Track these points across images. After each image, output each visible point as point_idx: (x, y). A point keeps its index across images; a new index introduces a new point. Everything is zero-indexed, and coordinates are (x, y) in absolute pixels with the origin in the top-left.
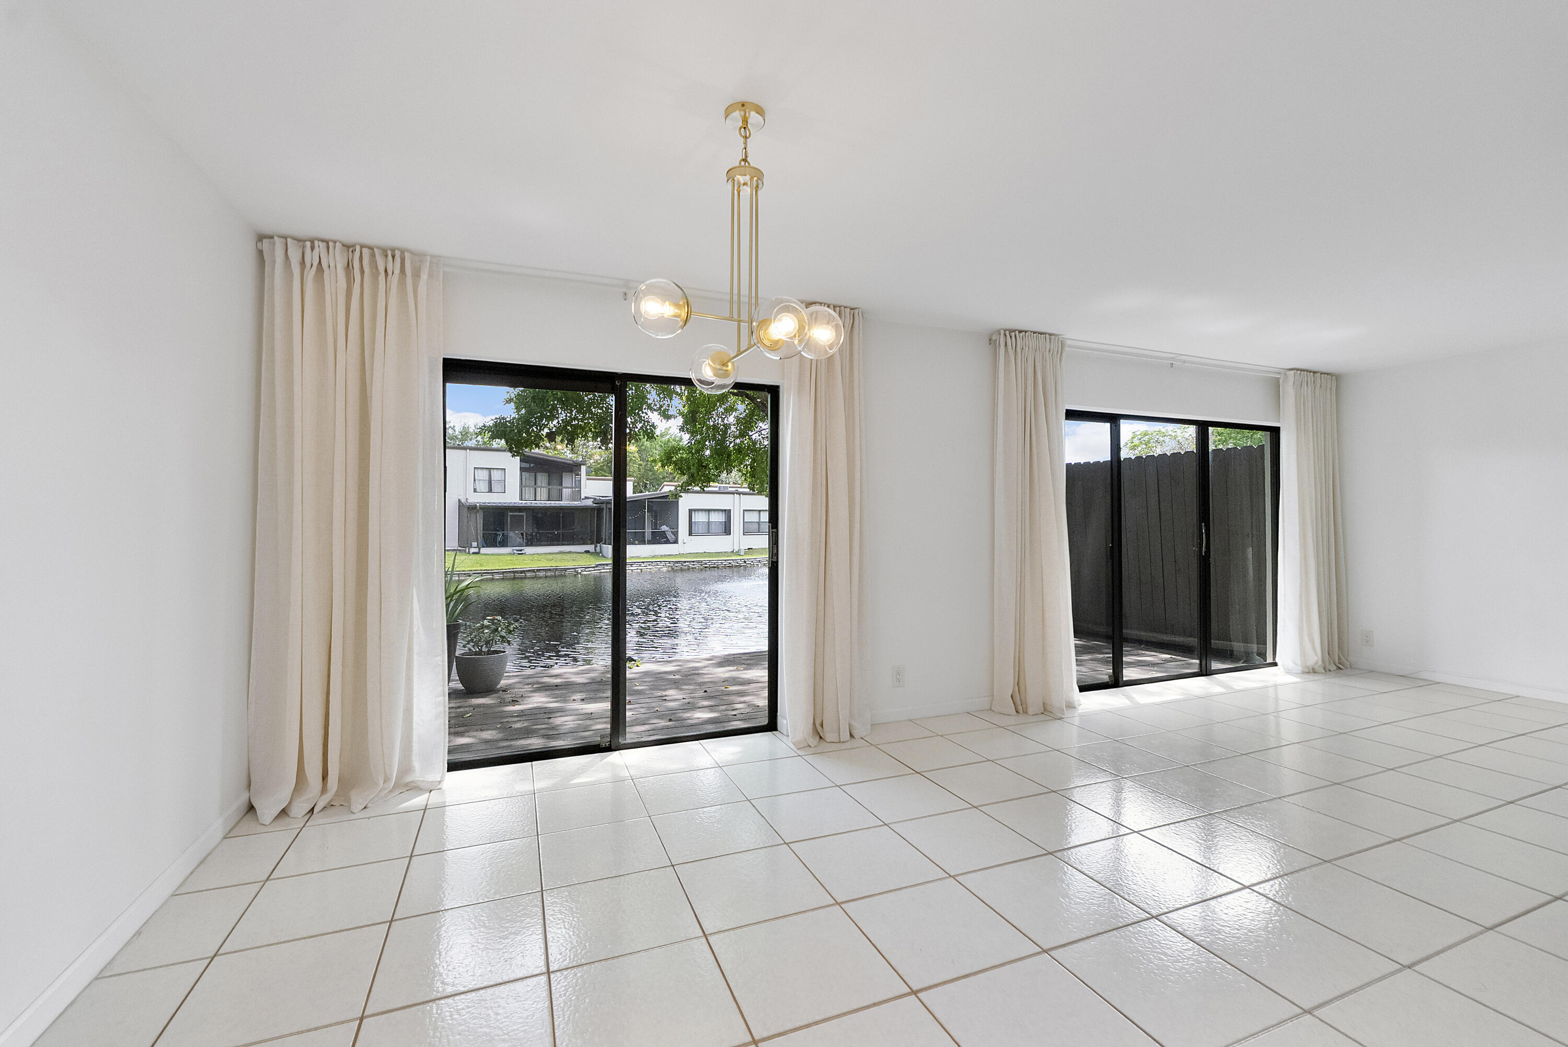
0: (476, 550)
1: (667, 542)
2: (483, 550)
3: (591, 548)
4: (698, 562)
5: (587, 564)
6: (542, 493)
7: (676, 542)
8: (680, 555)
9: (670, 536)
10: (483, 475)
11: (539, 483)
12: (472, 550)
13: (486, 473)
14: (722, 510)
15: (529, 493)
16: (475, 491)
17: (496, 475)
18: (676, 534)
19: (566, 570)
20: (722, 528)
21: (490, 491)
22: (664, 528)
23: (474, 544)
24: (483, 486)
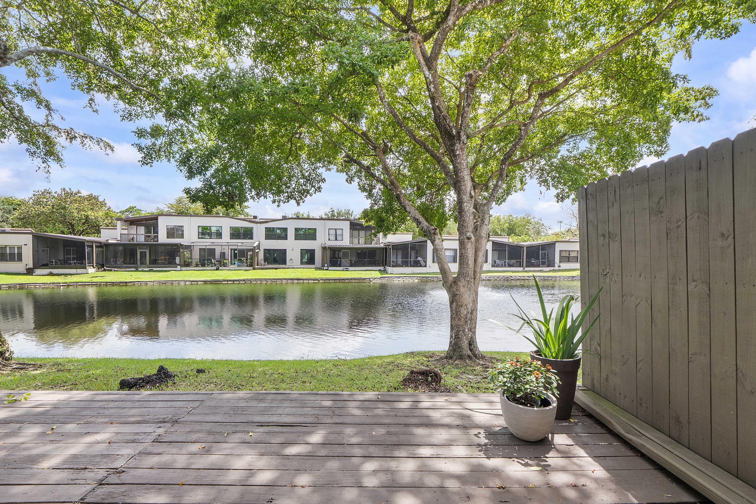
0: (327, 268)
1: (421, 266)
2: (330, 268)
3: (382, 268)
4: (436, 277)
5: (376, 277)
6: (362, 240)
7: (426, 266)
8: (427, 273)
9: (422, 263)
10: (333, 232)
11: (361, 236)
12: (325, 268)
13: (334, 231)
14: (452, 249)
15: (356, 240)
16: (329, 240)
17: (339, 232)
18: (425, 262)
19: (365, 279)
20: (452, 259)
21: (336, 240)
22: (419, 259)
23: (326, 265)
24: (333, 238)
